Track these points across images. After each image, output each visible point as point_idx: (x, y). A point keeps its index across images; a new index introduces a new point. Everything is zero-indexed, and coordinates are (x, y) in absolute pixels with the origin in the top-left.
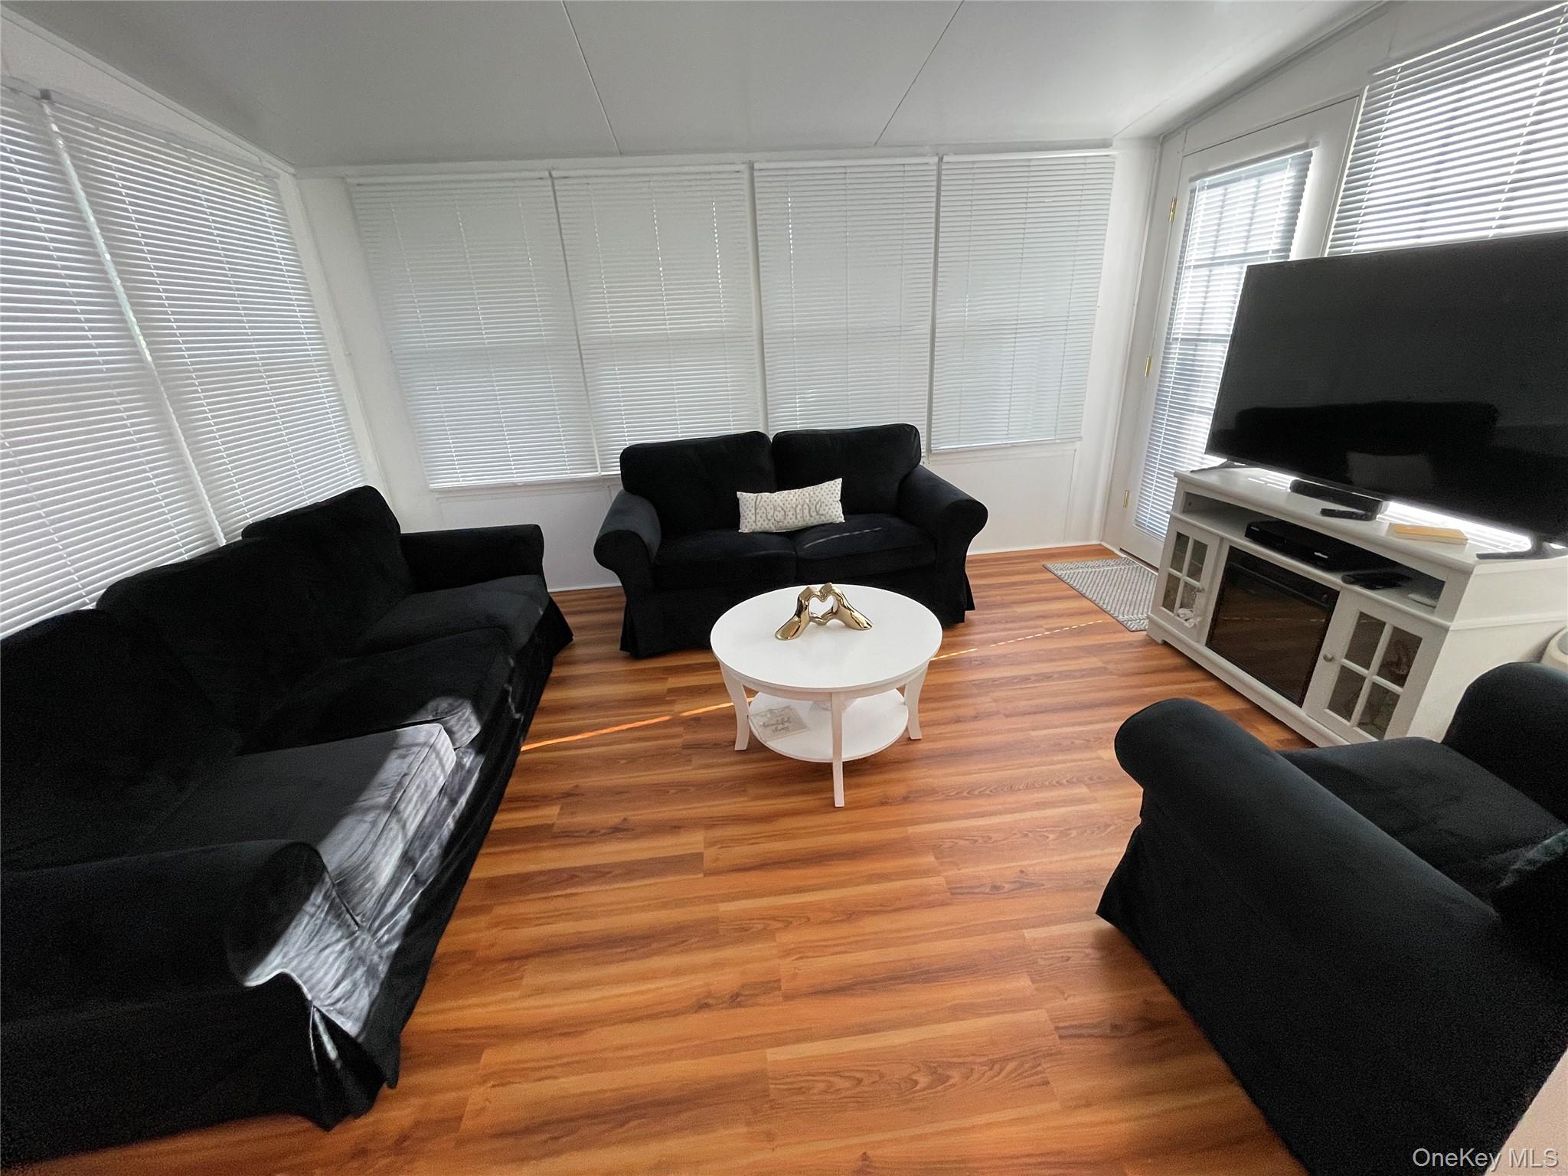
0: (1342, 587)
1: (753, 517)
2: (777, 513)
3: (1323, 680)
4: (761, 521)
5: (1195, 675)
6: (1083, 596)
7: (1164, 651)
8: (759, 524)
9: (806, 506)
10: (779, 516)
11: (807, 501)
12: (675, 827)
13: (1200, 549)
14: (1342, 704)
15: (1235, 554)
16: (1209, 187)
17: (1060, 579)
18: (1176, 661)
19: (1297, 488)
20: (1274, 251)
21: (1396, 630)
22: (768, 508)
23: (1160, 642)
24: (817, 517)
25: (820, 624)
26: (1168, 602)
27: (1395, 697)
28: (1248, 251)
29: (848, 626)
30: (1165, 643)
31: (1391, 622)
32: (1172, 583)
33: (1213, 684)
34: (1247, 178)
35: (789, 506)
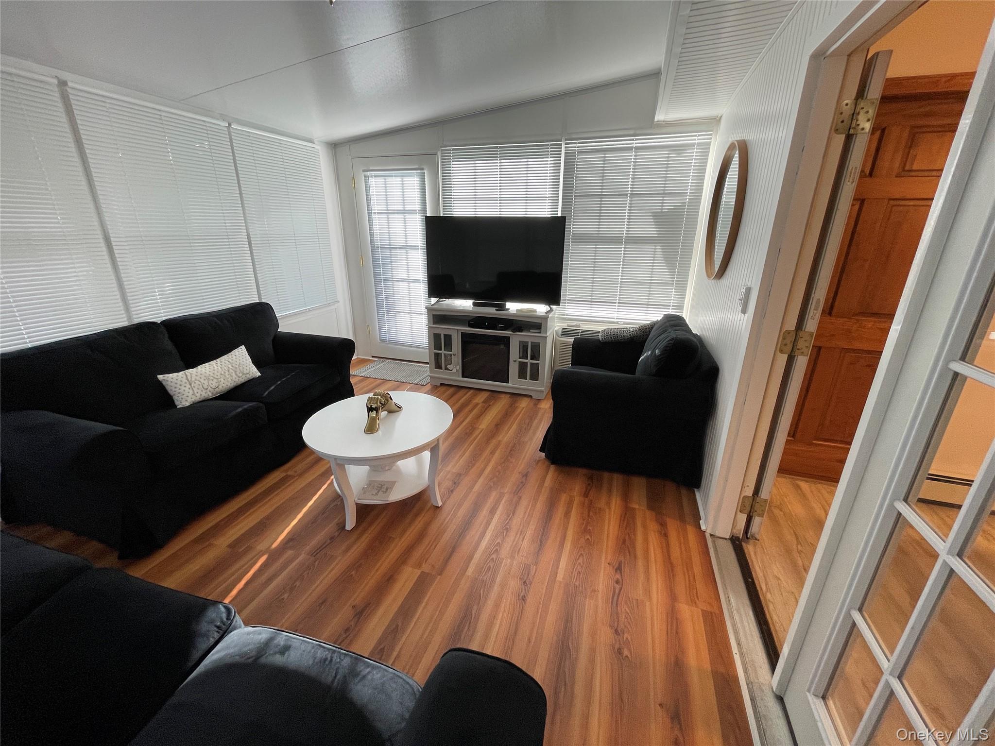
0: (510, 334)
2: (211, 382)
3: (514, 369)
4: (199, 391)
5: (462, 392)
6: (386, 380)
7: (443, 388)
8: (198, 395)
9: (231, 371)
10: (214, 384)
12: (389, 579)
13: (448, 338)
14: (522, 375)
15: (464, 335)
16: (375, 176)
17: (365, 378)
18: (452, 390)
19: (475, 304)
20: (419, 210)
21: (532, 342)
22: (201, 380)
23: (439, 385)
26: (438, 366)
27: (538, 364)
28: (406, 209)
30: (442, 384)
31: (529, 341)
32: (437, 357)
33: (472, 391)
34: (395, 176)
35: (219, 374)
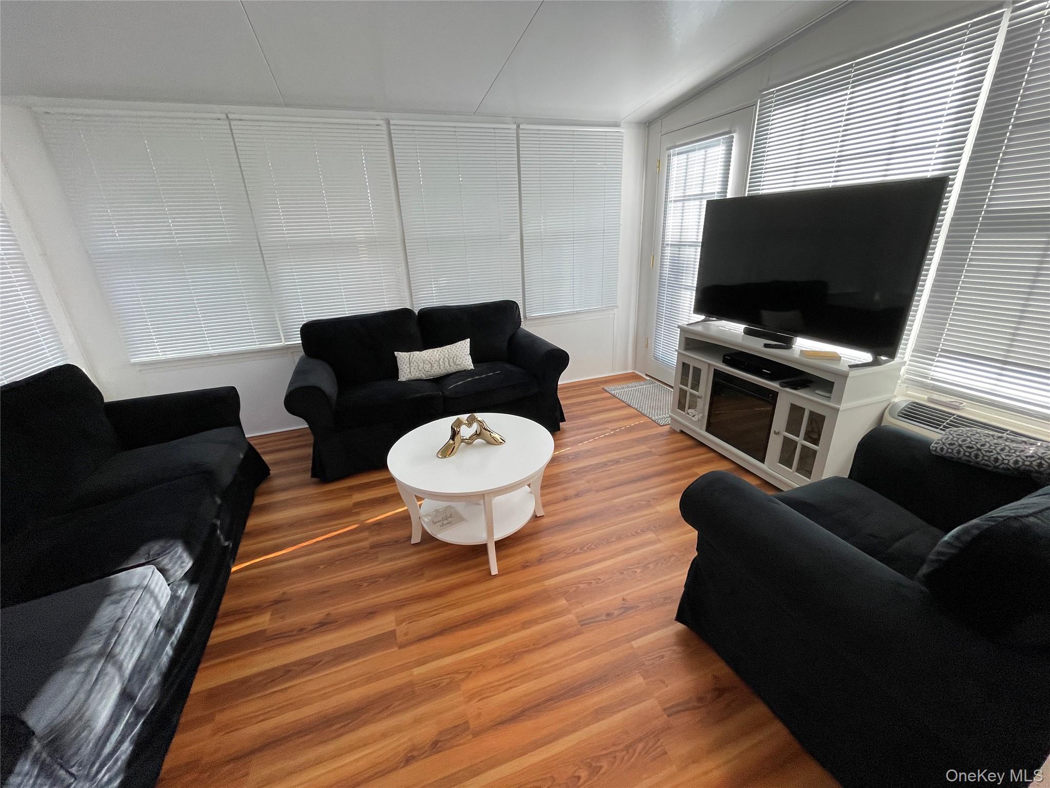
0: (779, 389)
1: (408, 370)
2: (426, 365)
3: (774, 446)
4: (414, 371)
5: (701, 450)
6: (629, 406)
7: (681, 437)
8: (413, 374)
9: (446, 359)
10: (428, 367)
11: (447, 356)
12: (371, 613)
13: (697, 371)
14: (786, 460)
15: (717, 373)
16: (679, 154)
17: (614, 396)
18: (689, 443)
19: (748, 332)
20: (718, 193)
21: (812, 413)
22: (419, 362)
23: (678, 431)
24: (455, 366)
25: (468, 444)
26: (681, 406)
27: (815, 452)
28: (704, 192)
29: (489, 443)
30: (682, 432)
31: (808, 408)
32: (683, 393)
33: (712, 455)
34: (700, 149)
35: (434, 360)
